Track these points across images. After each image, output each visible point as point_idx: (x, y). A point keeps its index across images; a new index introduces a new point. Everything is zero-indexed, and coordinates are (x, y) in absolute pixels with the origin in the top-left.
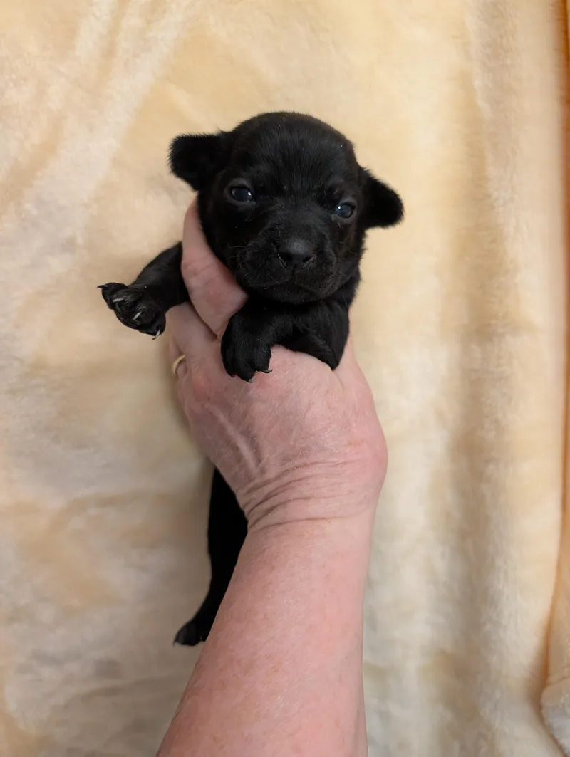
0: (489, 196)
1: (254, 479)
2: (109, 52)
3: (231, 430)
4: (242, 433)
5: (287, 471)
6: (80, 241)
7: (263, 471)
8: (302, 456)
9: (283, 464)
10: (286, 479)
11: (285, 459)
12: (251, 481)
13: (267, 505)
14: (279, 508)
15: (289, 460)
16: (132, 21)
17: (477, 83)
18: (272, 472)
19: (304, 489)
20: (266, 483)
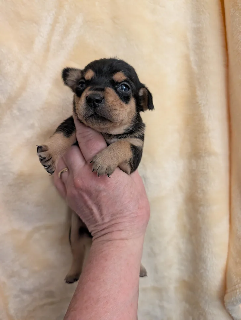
0: (198, 103)
1: (98, 222)
2: (47, 50)
3: (90, 202)
4: (95, 204)
5: (114, 219)
6: (36, 125)
7: (103, 219)
8: (120, 213)
9: (112, 217)
10: (113, 222)
11: (113, 215)
12: (97, 223)
13: (103, 232)
14: (109, 234)
15: (115, 215)
16: (56, 37)
17: (192, 58)
18: (107, 220)
19: (120, 227)
20: (103, 224)
